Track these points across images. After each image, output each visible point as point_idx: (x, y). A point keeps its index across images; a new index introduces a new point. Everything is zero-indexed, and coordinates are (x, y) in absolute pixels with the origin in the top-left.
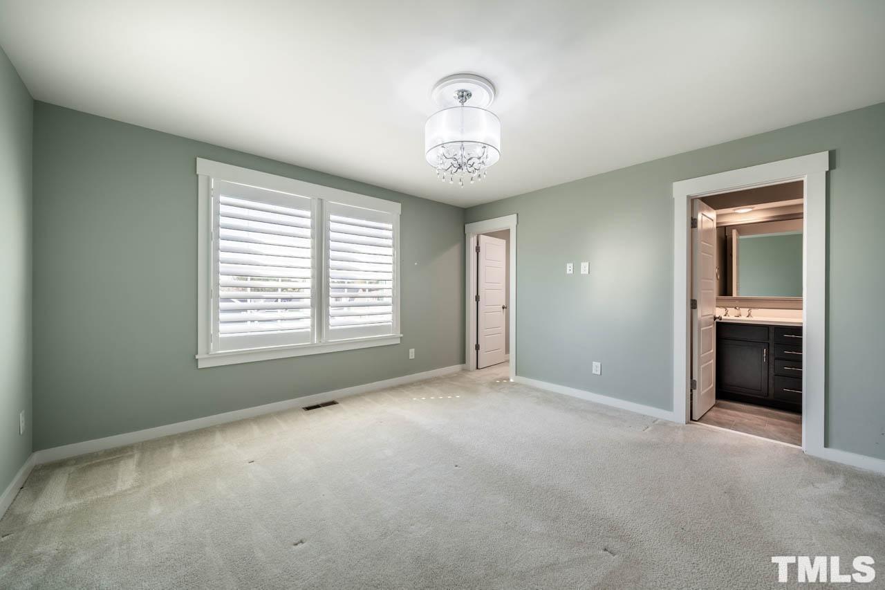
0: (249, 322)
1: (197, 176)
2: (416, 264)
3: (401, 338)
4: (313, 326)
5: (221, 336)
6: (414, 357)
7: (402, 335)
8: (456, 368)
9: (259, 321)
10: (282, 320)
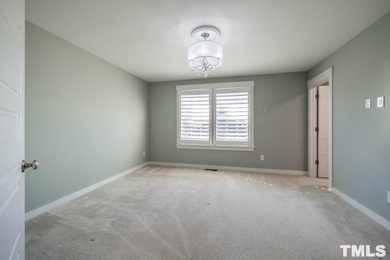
0: (191, 136)
1: (176, 91)
2: (265, 110)
3: (254, 148)
4: (210, 139)
5: (181, 139)
6: (263, 160)
7: (254, 147)
8: (301, 173)
9: (192, 135)
10: (202, 136)
